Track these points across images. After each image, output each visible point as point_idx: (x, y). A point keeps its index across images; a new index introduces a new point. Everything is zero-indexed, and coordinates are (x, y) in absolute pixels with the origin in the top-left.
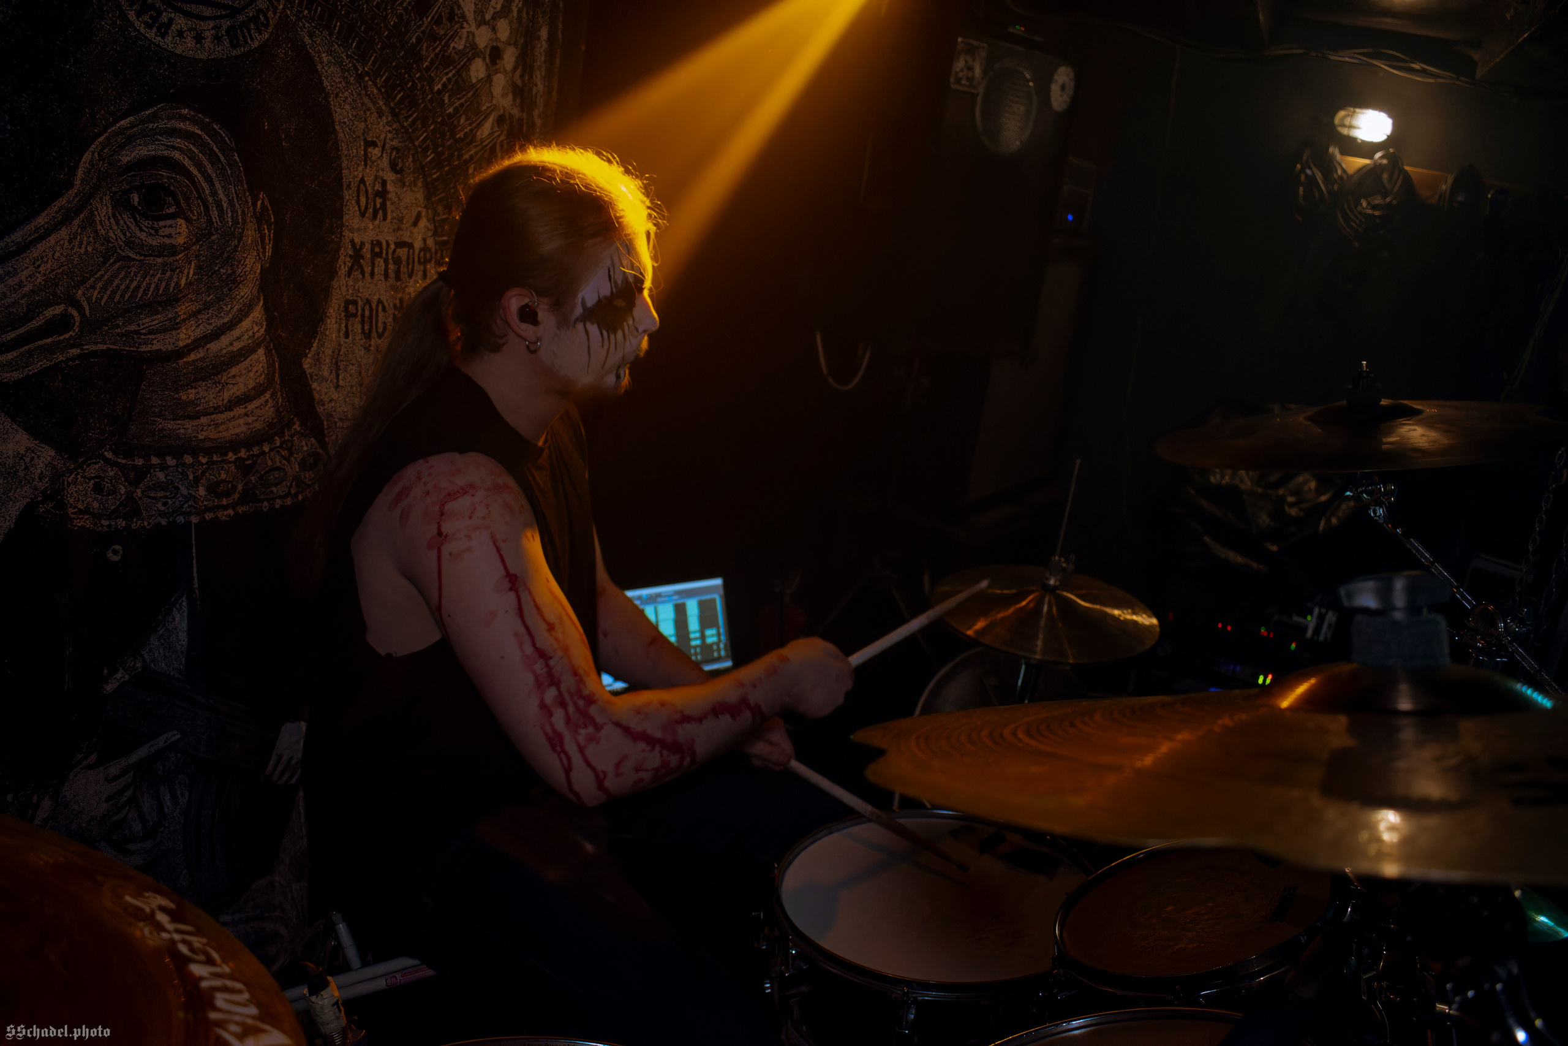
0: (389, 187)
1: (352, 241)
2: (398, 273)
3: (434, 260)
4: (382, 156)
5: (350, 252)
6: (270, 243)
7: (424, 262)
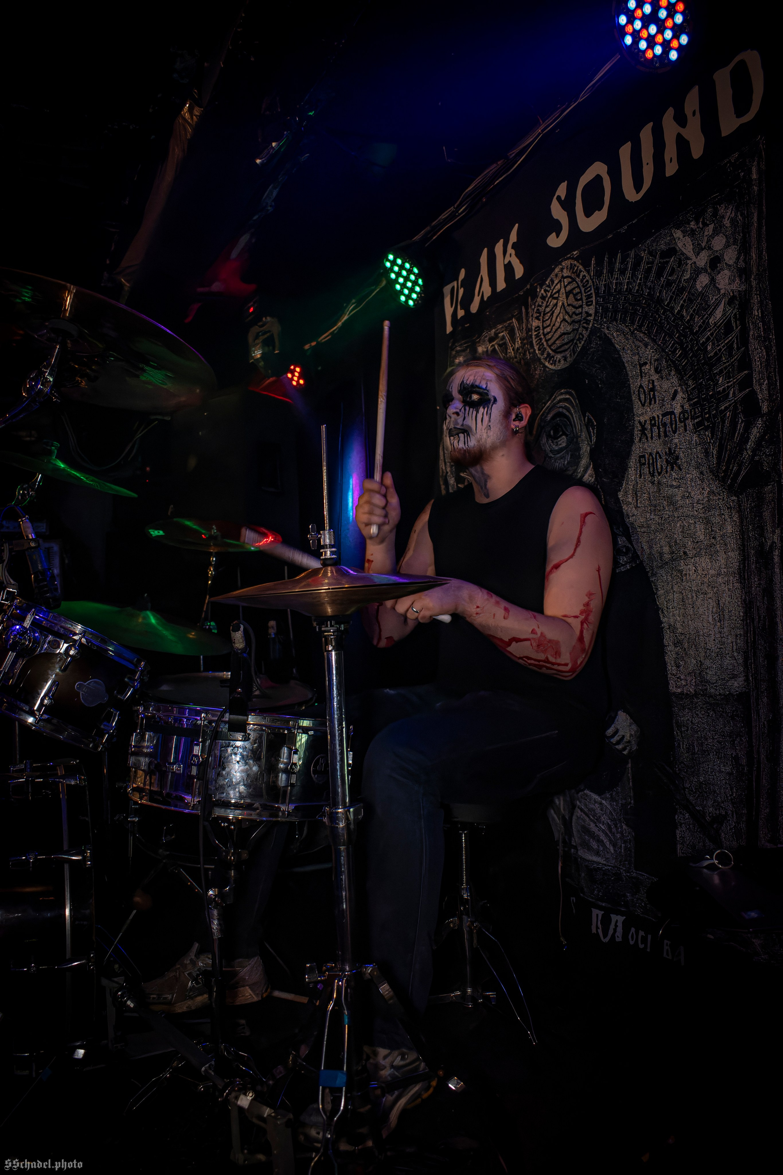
0: (656, 384)
1: (640, 422)
2: (665, 432)
3: (690, 417)
4: (651, 368)
6: (594, 435)
7: (684, 420)
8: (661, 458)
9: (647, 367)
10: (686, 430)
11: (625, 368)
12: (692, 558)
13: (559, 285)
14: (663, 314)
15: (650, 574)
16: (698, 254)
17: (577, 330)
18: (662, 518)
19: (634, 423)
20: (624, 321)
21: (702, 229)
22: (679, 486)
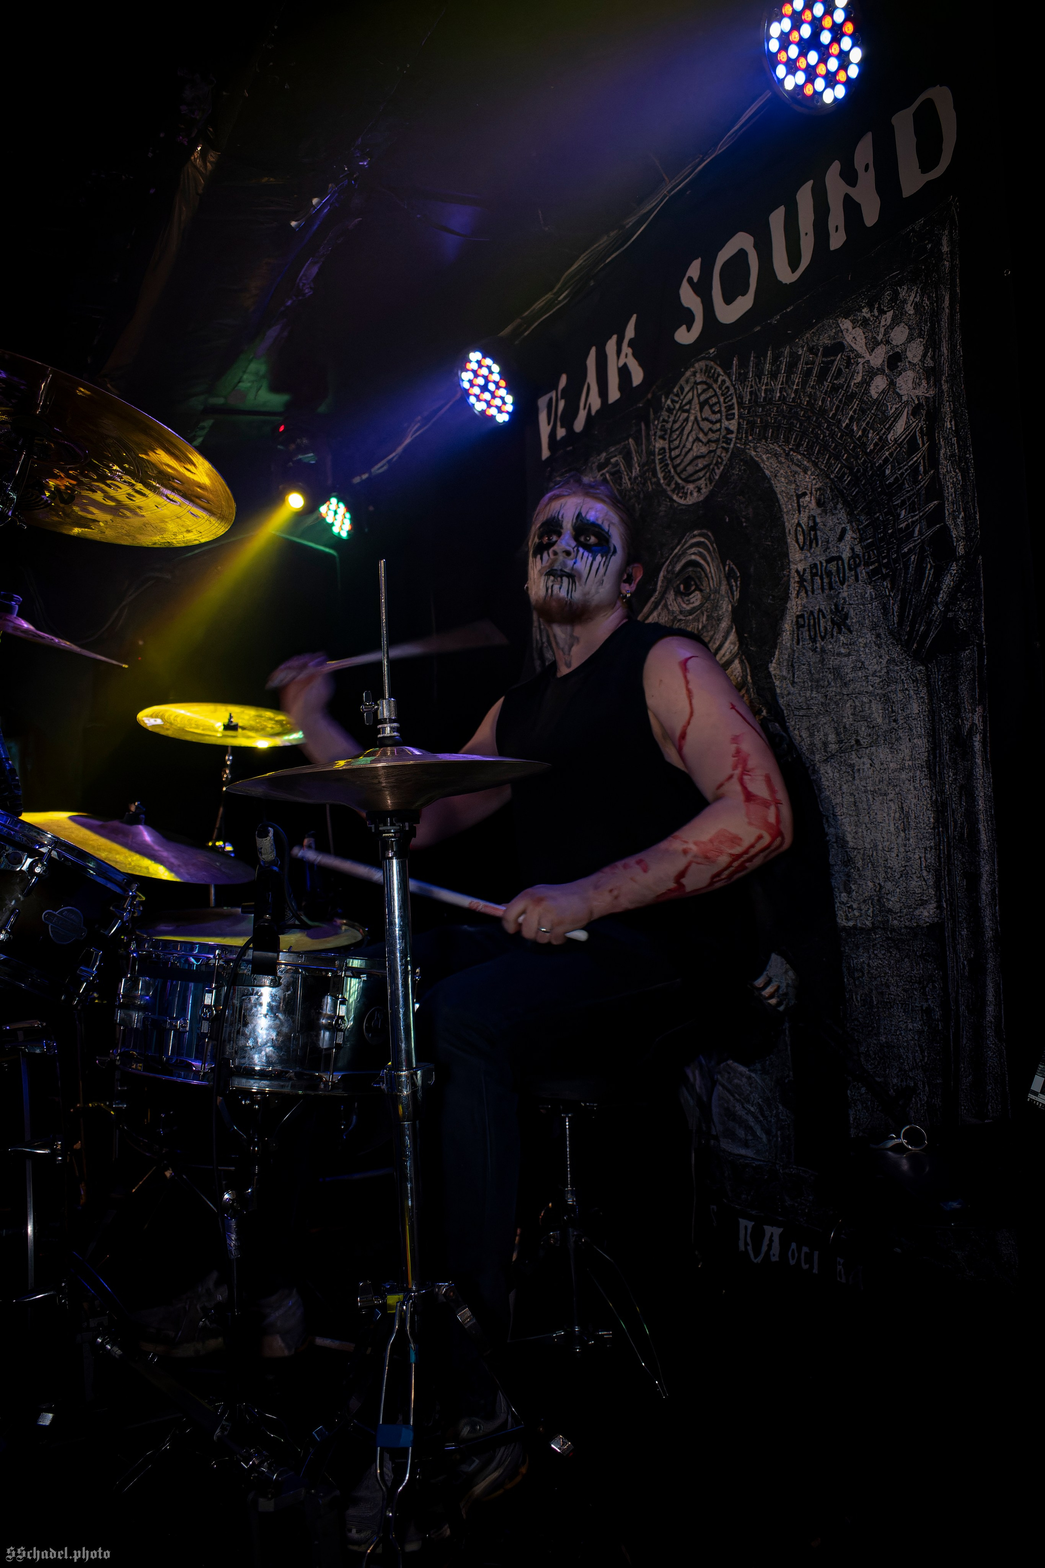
0: (818, 520)
1: (797, 571)
3: (863, 563)
4: (811, 500)
5: (797, 579)
6: (737, 590)
7: (854, 568)
8: (824, 617)
9: (807, 498)
10: (857, 580)
11: (778, 501)
12: (867, 748)
13: (690, 394)
14: (827, 429)
15: (810, 772)
16: (872, 351)
17: (714, 451)
18: (826, 696)
19: (789, 572)
20: (775, 439)
21: (877, 317)
22: (849, 653)
